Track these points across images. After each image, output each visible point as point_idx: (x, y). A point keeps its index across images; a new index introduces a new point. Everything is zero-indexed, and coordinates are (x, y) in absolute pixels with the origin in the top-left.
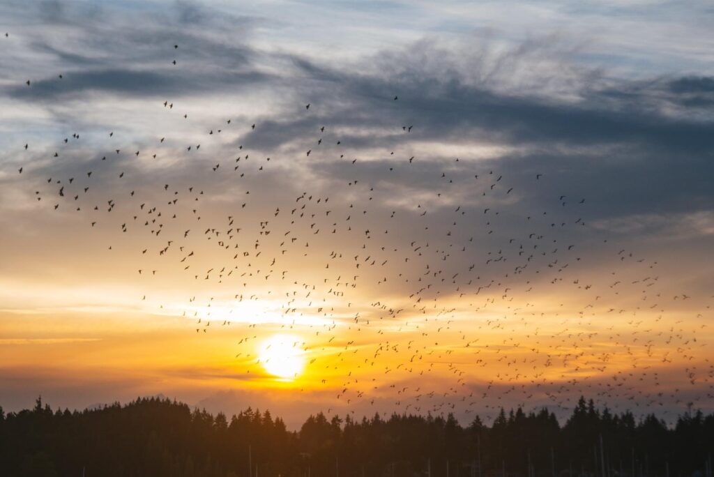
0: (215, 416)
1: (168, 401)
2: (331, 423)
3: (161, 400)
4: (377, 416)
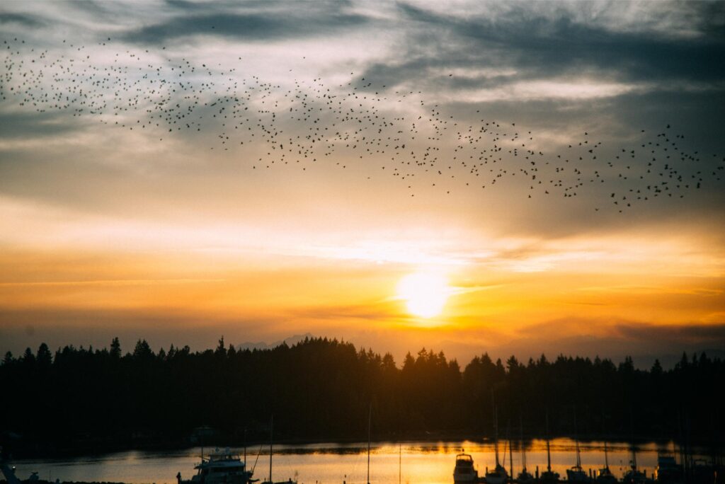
0: (383, 356)
1: (335, 341)
2: (496, 364)
3: (328, 340)
4: (543, 358)
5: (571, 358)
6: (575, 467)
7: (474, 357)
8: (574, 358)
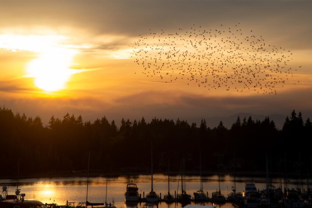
4: (143, 120)
5: (161, 120)
6: (199, 191)
7: (96, 120)
8: (163, 120)
